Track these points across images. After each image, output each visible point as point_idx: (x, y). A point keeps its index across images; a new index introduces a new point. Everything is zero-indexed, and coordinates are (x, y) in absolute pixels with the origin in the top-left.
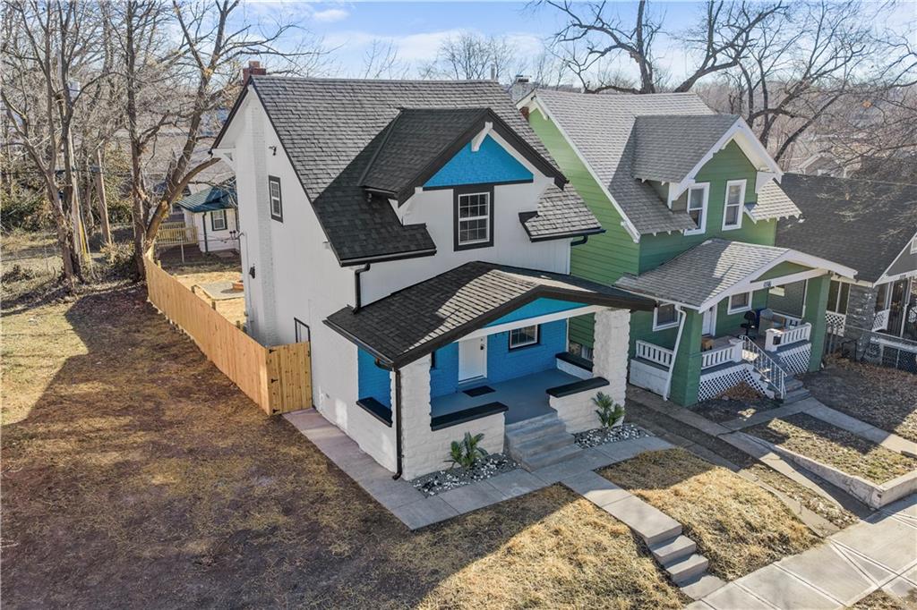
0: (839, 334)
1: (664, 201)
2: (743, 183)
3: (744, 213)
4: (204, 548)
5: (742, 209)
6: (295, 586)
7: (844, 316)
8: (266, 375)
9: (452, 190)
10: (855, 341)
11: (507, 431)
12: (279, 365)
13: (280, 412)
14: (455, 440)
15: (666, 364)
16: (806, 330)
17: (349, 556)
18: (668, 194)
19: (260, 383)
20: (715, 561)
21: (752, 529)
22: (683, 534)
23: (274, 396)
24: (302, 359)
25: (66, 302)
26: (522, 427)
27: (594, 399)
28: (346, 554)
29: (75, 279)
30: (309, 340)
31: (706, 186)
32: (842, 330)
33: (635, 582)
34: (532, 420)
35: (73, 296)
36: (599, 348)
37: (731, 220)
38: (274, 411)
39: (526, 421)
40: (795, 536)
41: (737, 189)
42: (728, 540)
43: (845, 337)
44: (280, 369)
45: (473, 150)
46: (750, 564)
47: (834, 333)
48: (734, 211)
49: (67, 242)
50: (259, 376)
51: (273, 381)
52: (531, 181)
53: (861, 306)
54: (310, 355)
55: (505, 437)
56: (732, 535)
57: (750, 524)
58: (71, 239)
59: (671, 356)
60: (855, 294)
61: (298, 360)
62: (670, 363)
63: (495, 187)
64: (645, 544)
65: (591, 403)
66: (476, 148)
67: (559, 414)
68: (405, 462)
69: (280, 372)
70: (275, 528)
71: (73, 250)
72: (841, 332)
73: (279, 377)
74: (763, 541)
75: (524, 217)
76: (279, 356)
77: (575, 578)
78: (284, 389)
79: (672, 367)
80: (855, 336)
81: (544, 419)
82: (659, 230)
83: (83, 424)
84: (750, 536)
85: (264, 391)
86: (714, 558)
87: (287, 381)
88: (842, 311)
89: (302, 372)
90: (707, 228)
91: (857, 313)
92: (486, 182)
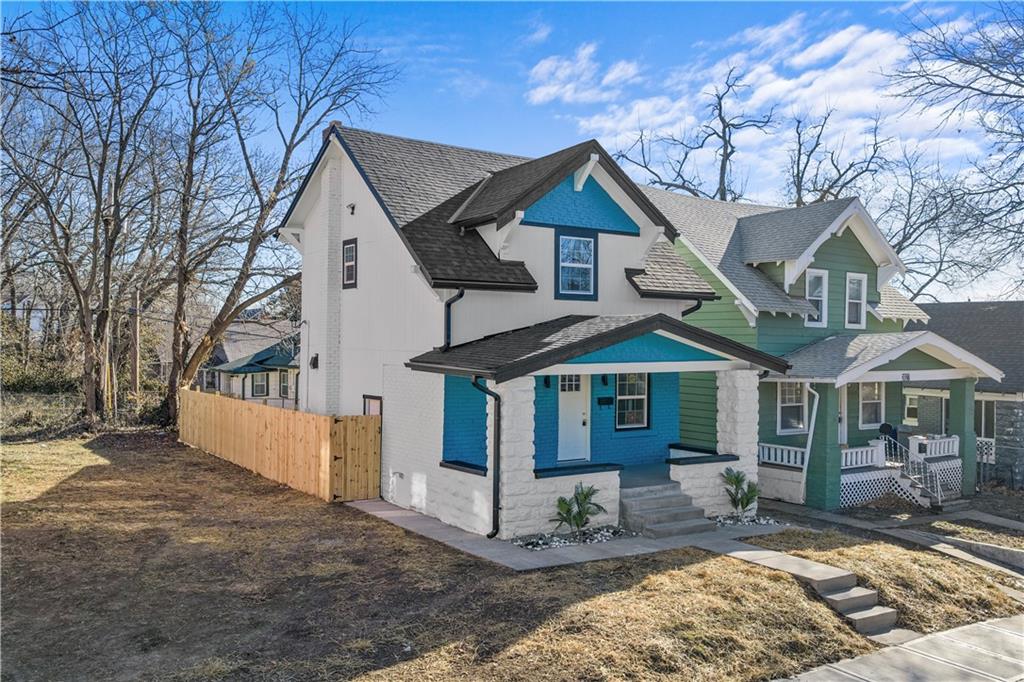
0: (990, 462)
1: (780, 286)
2: (864, 277)
3: (868, 313)
4: (256, 587)
5: (865, 308)
6: (376, 615)
7: (993, 441)
8: (328, 452)
9: (553, 230)
10: (1010, 467)
11: (622, 496)
12: (345, 439)
13: (342, 500)
14: (562, 496)
15: (799, 465)
16: (953, 445)
17: (442, 592)
18: (784, 279)
19: (320, 466)
20: (905, 613)
21: (943, 588)
22: (858, 585)
23: (336, 478)
24: (372, 434)
25: (84, 438)
26: (640, 495)
27: (722, 474)
28: (438, 589)
29: (96, 418)
30: (381, 414)
31: (825, 274)
32: (993, 457)
33: (810, 619)
34: (651, 488)
35: (92, 432)
36: (724, 419)
37: (853, 319)
38: (335, 497)
39: (645, 489)
40: (997, 602)
41: (859, 282)
42: (916, 597)
43: (997, 463)
44: (346, 444)
45: (576, 190)
46: (947, 620)
47: (985, 461)
48: (856, 307)
49: (93, 373)
50: (318, 457)
51: (336, 458)
52: (638, 235)
53: (1012, 425)
54: (380, 432)
55: (621, 504)
56: (919, 592)
57: (939, 584)
58: (98, 372)
59: (803, 453)
60: (1003, 411)
61: (366, 435)
62: (802, 463)
63: (600, 234)
64: (813, 589)
65: (719, 481)
66: (579, 187)
67: (683, 487)
68: (504, 515)
69: (345, 449)
70: (346, 574)
71: (98, 383)
72: (992, 459)
73: (343, 456)
74: (958, 602)
75: (630, 273)
76: (345, 429)
77: (734, 610)
78: (349, 471)
79: (805, 467)
80: (1008, 461)
81: (666, 489)
82: (778, 310)
83: (105, 504)
84: (941, 595)
85: (325, 472)
86: (902, 610)
87: (353, 461)
88: (989, 434)
89: (371, 453)
90: (828, 322)
91: (1008, 434)
92: (589, 227)
